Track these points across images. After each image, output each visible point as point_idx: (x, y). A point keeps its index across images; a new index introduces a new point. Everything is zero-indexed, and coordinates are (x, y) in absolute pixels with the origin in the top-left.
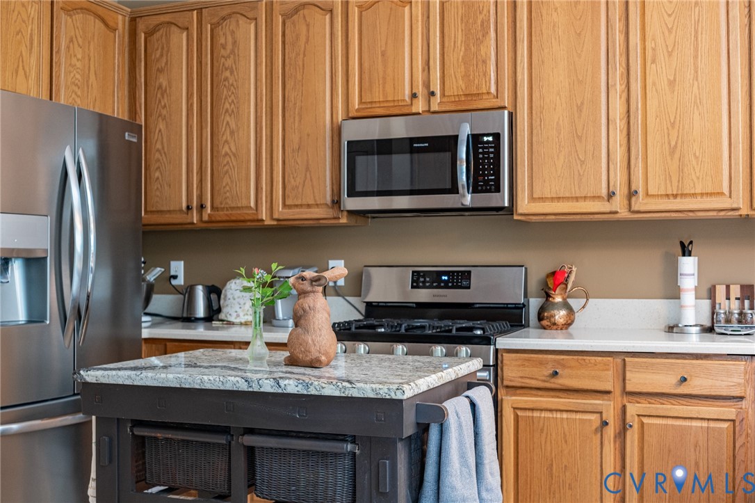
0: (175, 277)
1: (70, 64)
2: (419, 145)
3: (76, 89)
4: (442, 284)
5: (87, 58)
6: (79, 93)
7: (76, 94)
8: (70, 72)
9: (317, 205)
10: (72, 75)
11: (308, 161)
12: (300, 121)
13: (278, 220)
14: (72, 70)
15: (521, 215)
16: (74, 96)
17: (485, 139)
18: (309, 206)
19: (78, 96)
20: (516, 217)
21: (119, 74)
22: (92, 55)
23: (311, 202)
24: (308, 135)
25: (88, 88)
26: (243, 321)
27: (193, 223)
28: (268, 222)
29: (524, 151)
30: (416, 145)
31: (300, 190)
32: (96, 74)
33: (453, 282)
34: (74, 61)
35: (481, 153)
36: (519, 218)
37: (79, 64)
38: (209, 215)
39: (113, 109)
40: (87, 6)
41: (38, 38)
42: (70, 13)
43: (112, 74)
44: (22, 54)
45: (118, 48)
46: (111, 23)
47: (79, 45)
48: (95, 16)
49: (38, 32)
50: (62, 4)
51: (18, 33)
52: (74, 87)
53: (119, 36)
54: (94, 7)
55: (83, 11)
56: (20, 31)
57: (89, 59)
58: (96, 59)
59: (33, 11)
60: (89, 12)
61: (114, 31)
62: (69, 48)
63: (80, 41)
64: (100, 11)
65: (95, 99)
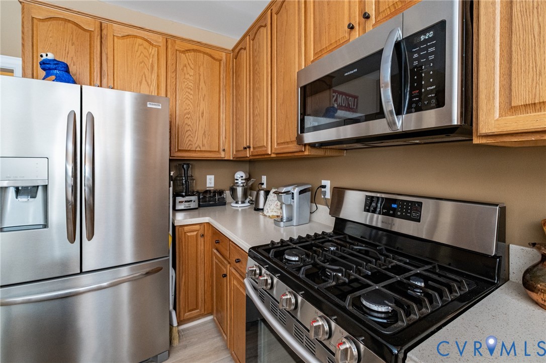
0: (263, 184)
1: (185, 78)
2: (349, 73)
3: (189, 91)
4: (391, 212)
5: (197, 75)
6: (192, 92)
7: (189, 93)
8: (184, 82)
9: (291, 142)
10: (186, 83)
11: (287, 112)
12: (284, 83)
13: (277, 154)
14: (186, 81)
15: (487, 136)
16: (187, 94)
17: (422, 38)
18: (288, 143)
19: (191, 94)
20: (476, 141)
21: (223, 82)
22: (201, 73)
23: (288, 140)
24: (287, 91)
25: (199, 90)
27: (247, 157)
28: (273, 156)
29: (494, 36)
30: (347, 74)
31: (283, 132)
32: (205, 83)
33: (402, 212)
34: (187, 76)
35: (416, 59)
36: (484, 141)
37: (191, 78)
38: (252, 152)
39: (219, 101)
40: (198, 48)
41: (158, 65)
42: (184, 52)
43: (218, 82)
44: (144, 73)
45: (223, 70)
46: (217, 57)
47: (191, 68)
48: (204, 53)
49: (158, 62)
50: (177, 48)
51: (141, 63)
52: (187, 89)
53: (223, 63)
54: (202, 49)
55: (194, 50)
56: (143, 62)
57: (200, 75)
58: (205, 75)
59: (154, 51)
60: (200, 51)
61: (220, 61)
62: (183, 70)
63: (192, 66)
64: (208, 51)
65: (205, 95)
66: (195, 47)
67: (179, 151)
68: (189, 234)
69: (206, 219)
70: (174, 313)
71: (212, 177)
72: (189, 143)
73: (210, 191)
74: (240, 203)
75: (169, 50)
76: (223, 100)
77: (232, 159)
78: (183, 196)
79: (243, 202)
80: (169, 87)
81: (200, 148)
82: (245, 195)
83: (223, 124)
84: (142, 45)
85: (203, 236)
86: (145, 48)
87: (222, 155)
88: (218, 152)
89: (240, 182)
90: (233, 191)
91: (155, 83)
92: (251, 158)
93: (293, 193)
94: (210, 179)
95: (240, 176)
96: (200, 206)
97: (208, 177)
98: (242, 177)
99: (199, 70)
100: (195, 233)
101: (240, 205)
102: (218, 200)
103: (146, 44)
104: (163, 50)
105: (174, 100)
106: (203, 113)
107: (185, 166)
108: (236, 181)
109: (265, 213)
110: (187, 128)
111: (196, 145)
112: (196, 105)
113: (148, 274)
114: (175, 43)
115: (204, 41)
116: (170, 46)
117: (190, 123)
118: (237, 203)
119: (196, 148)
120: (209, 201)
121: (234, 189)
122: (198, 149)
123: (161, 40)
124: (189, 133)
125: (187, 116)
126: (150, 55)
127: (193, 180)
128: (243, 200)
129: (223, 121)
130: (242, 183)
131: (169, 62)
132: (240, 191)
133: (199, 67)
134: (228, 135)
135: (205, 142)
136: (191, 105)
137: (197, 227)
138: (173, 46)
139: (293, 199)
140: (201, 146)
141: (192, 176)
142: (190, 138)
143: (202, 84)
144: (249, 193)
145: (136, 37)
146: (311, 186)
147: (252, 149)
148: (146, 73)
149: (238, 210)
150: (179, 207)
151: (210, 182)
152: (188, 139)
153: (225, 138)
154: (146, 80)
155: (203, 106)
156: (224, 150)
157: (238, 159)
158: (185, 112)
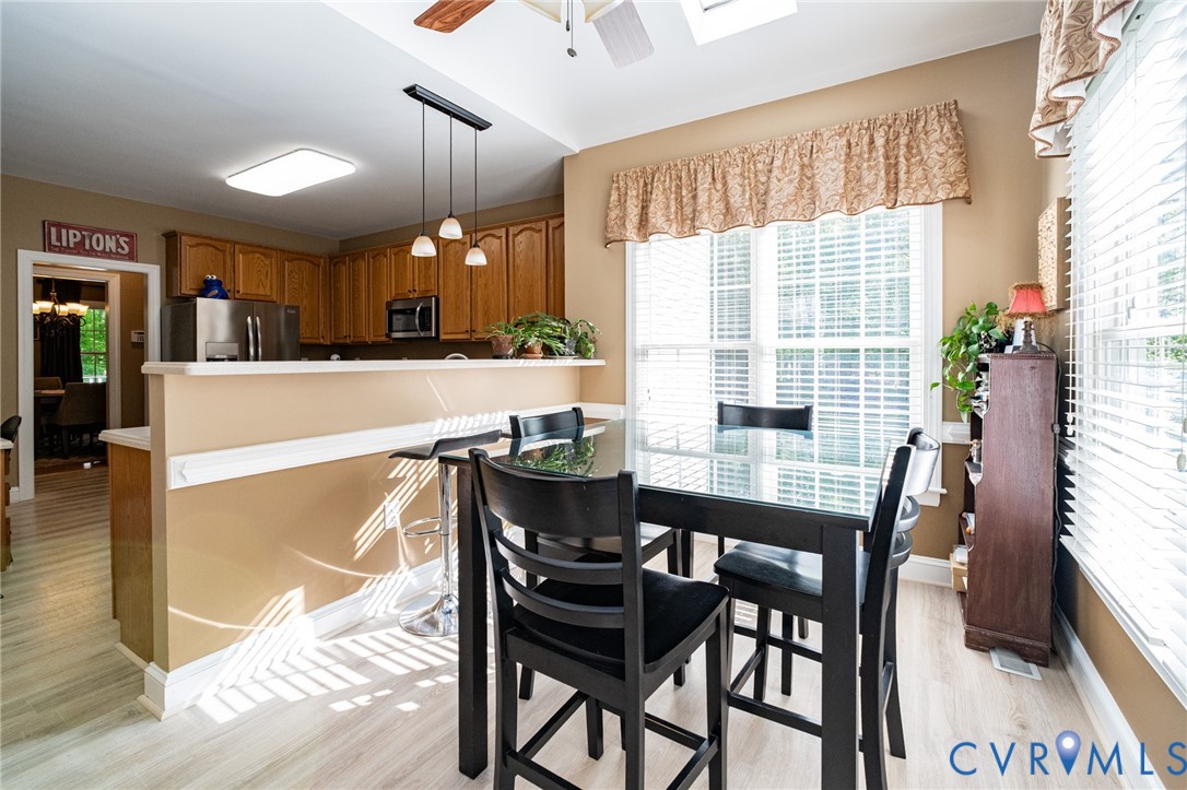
3: (295, 290)
5: (301, 278)
9: (383, 337)
10: (292, 285)
11: (379, 318)
12: (377, 302)
15: (442, 340)
16: (293, 293)
18: (380, 337)
19: (296, 293)
22: (304, 276)
24: (378, 310)
25: (302, 290)
29: (442, 314)
31: (377, 330)
34: (293, 280)
37: (296, 281)
39: (318, 297)
41: (271, 272)
42: (291, 261)
43: (318, 283)
44: (261, 279)
45: (322, 273)
46: (316, 262)
49: (271, 270)
50: (284, 258)
51: (258, 272)
52: (293, 290)
53: (321, 266)
54: (305, 257)
56: (260, 270)
57: (303, 278)
58: (307, 277)
59: (268, 262)
60: (303, 259)
62: (290, 275)
63: (296, 271)
64: (309, 258)
65: (307, 294)
75: (279, 260)
76: (321, 297)
77: (329, 344)
83: (321, 316)
84: (259, 257)
86: (262, 260)
87: (322, 341)
88: (318, 338)
91: (269, 286)
99: (302, 274)
103: (262, 257)
104: (275, 260)
105: (283, 298)
112: (300, 302)
114: (284, 254)
116: (279, 257)
126: (265, 265)
129: (321, 314)
133: (303, 272)
135: (307, 330)
136: (296, 301)
140: (305, 334)
143: (305, 286)
145: (255, 252)
147: (351, 338)
153: (324, 327)
154: (262, 285)
155: (306, 302)
156: (323, 337)
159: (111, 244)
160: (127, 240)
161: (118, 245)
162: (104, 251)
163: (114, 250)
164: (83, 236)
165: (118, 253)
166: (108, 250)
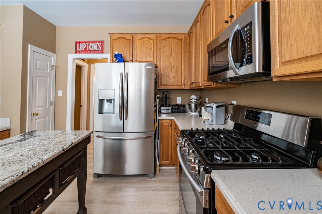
0: (206, 102)
3: (167, 57)
4: (257, 119)
5: (171, 49)
6: (168, 57)
7: (167, 58)
8: (165, 53)
10: (165, 54)
15: (276, 77)
16: (166, 58)
20: (274, 80)
21: (183, 50)
22: (172, 48)
25: (171, 56)
26: (205, 119)
27: (193, 88)
28: (203, 87)
30: (222, 47)
32: (174, 52)
33: (262, 119)
34: (166, 50)
37: (168, 51)
39: (182, 60)
40: (171, 36)
41: (153, 48)
42: (164, 40)
43: (181, 51)
44: (148, 52)
45: (183, 44)
46: (180, 38)
47: (168, 46)
48: (174, 38)
49: (153, 47)
50: (161, 38)
51: (147, 48)
52: (166, 57)
53: (183, 41)
54: (173, 36)
55: (169, 38)
56: (147, 47)
57: (172, 49)
58: (174, 48)
59: (151, 42)
60: (171, 38)
61: (182, 40)
62: (164, 48)
63: (168, 45)
64: (175, 36)
65: (174, 58)
66: (169, 36)
67: (162, 85)
68: (164, 124)
69: (172, 118)
70: (157, 159)
71: (180, 98)
72: (167, 81)
73: (178, 105)
74: (193, 112)
75: (158, 40)
76: (183, 59)
77: (188, 89)
78: (164, 107)
79: (195, 112)
80: (158, 57)
81: (172, 83)
82: (196, 108)
83: (183, 71)
84: (147, 40)
85: (171, 126)
86: (148, 42)
87: (183, 87)
88: (181, 85)
89: (193, 100)
90: (190, 105)
91: (152, 56)
92: (195, 88)
93: (213, 107)
94: (179, 99)
95: (193, 97)
96: (172, 112)
97: (178, 98)
98: (194, 98)
99: (171, 46)
100: (167, 124)
101: (193, 113)
102: (182, 110)
103: (149, 40)
104: (155, 41)
105: (160, 62)
106: (173, 67)
107: (166, 92)
108: (191, 100)
109: (202, 117)
110: (166, 74)
111: (170, 82)
112: (170, 63)
113: (147, 137)
114: (160, 36)
115: (173, 32)
116: (158, 38)
117: (167, 72)
118: (192, 112)
119: (170, 83)
120: (178, 110)
121: (190, 104)
122: (171, 84)
123: (154, 37)
124: (167, 77)
125: (166, 69)
126: (150, 44)
127: (170, 99)
128: (195, 111)
129: (183, 70)
130: (194, 101)
131: (158, 46)
132: (193, 106)
133: (171, 45)
134: (186, 76)
135: (174, 80)
136: (168, 63)
137: (168, 121)
138: (159, 38)
139: (213, 110)
140: (172, 82)
141: (169, 97)
142: (167, 79)
143: (173, 53)
144: (198, 107)
145: (145, 38)
146: (224, 104)
147: (195, 84)
148: (149, 52)
149: (192, 116)
150: (163, 112)
151: (179, 100)
152: (166, 80)
153: (185, 78)
154: (149, 55)
155: (173, 63)
156: (184, 84)
157: (191, 89)
158: (165, 67)
159: (95, 47)
160: (100, 44)
161: (98, 47)
162: (93, 50)
163: (96, 50)
164: (87, 45)
165: (98, 50)
166: (94, 50)
